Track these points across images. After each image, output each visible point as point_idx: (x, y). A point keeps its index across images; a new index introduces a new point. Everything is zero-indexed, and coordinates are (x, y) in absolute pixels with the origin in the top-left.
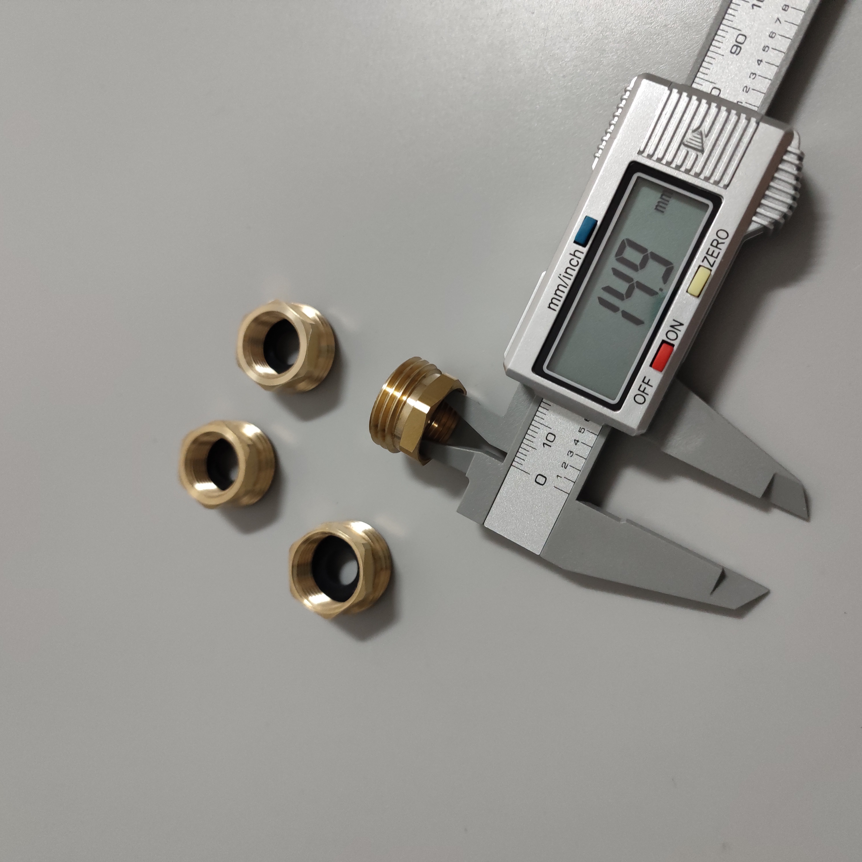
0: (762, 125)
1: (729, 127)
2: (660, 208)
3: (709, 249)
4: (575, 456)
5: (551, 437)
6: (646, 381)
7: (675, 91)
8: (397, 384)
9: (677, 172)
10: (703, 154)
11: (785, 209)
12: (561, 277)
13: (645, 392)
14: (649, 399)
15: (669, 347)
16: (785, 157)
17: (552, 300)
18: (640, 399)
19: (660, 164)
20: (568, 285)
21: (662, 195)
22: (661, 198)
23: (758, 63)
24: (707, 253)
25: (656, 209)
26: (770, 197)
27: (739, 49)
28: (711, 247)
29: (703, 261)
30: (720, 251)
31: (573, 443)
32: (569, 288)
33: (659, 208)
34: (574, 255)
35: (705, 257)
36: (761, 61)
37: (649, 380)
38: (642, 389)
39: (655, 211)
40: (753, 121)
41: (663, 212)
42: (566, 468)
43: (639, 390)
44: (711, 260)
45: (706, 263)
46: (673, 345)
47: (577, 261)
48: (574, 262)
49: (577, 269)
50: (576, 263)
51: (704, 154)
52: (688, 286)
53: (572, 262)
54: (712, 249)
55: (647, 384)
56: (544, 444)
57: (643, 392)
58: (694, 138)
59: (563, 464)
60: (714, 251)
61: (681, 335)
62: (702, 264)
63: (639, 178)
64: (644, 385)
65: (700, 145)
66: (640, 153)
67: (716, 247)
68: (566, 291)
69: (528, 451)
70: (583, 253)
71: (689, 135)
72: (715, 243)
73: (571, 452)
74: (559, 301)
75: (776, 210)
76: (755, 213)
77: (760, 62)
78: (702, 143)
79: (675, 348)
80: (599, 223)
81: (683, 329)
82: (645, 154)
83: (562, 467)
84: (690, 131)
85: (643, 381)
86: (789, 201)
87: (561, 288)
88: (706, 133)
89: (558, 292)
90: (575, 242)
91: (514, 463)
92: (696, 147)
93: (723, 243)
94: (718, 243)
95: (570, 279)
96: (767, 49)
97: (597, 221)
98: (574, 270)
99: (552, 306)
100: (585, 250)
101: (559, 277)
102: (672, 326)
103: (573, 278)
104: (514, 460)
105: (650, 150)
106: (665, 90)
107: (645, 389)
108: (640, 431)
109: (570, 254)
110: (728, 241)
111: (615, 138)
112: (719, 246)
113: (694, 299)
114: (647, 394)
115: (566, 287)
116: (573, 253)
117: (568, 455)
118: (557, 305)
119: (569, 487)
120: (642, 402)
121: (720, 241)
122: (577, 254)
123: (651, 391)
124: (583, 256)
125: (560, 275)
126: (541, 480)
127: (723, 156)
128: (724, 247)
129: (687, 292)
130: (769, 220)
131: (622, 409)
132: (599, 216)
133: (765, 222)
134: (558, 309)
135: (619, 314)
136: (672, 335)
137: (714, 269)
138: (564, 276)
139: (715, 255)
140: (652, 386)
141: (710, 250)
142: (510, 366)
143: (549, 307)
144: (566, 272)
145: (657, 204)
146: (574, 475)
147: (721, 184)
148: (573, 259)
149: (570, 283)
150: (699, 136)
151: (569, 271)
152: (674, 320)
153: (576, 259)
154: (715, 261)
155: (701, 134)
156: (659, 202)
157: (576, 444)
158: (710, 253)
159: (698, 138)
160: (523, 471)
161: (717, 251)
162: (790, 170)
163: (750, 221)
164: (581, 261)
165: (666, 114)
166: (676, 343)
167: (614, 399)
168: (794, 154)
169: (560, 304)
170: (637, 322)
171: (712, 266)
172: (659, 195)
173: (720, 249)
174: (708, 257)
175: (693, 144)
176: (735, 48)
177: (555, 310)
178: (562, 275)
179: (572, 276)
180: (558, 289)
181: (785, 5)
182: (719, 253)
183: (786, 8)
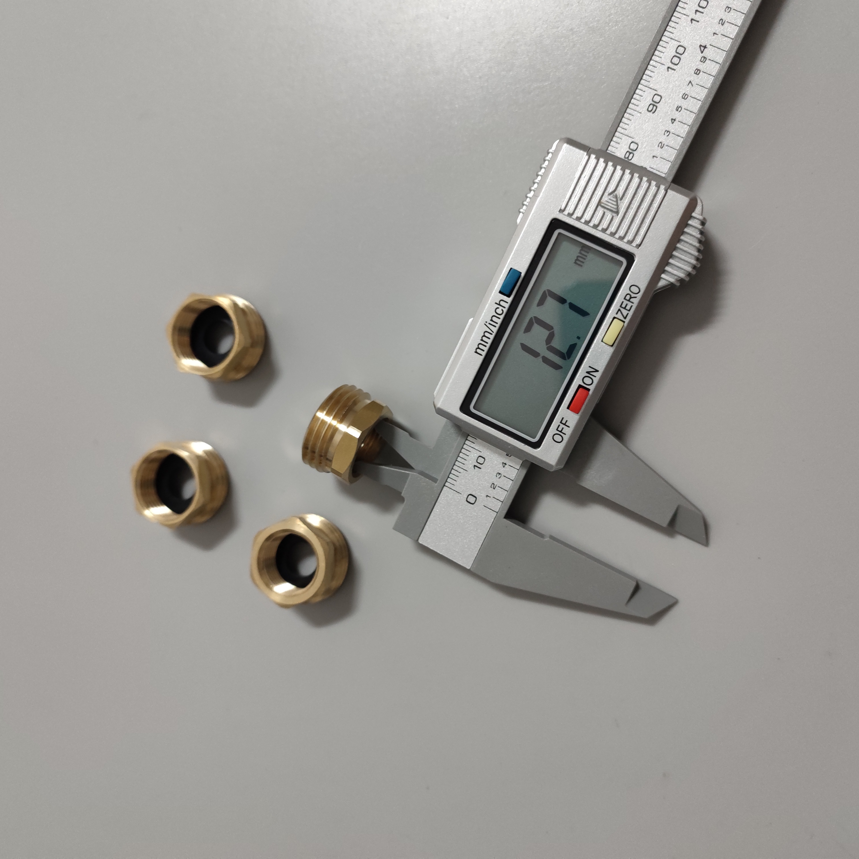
0: (669, 191)
1: (641, 192)
2: (578, 262)
3: (623, 302)
4: (503, 478)
5: (481, 460)
6: (564, 422)
7: (593, 156)
9: (595, 230)
10: (618, 215)
11: (689, 269)
13: (562, 432)
14: (566, 438)
15: (585, 391)
16: (690, 222)
17: (478, 346)
18: (558, 438)
19: (579, 222)
20: (493, 332)
21: (581, 250)
22: (580, 253)
23: (672, 121)
24: (621, 306)
26: (677, 257)
27: (655, 108)
28: (625, 301)
29: (617, 313)
31: (501, 465)
32: (494, 334)
34: (499, 305)
35: (619, 310)
36: (675, 120)
37: (567, 421)
38: (560, 429)
39: (575, 264)
40: (662, 187)
41: (581, 266)
42: (494, 489)
43: (557, 430)
45: (619, 316)
46: (589, 390)
47: (502, 310)
48: (499, 311)
49: (502, 317)
50: (501, 312)
51: (619, 215)
52: (603, 335)
53: (497, 311)
55: (565, 424)
56: (475, 466)
58: (609, 201)
59: (491, 486)
60: (627, 305)
61: (596, 380)
62: (616, 316)
63: (560, 234)
64: (562, 426)
65: (615, 207)
66: (561, 211)
67: (629, 300)
68: (492, 337)
69: (460, 472)
70: (507, 303)
71: (605, 198)
72: (628, 297)
73: (500, 474)
74: (485, 346)
75: (682, 269)
76: (664, 271)
77: (673, 120)
78: (617, 205)
79: (591, 392)
80: (523, 275)
81: (598, 375)
82: (566, 213)
83: (491, 487)
84: (606, 194)
85: (561, 422)
86: (694, 262)
87: (487, 334)
88: (621, 196)
89: (484, 338)
90: (500, 292)
91: (447, 484)
92: (612, 209)
93: (636, 297)
94: (631, 298)
95: (495, 326)
96: (680, 109)
97: (521, 273)
98: (499, 318)
99: (478, 351)
100: (509, 300)
101: (485, 324)
102: (588, 372)
103: (498, 326)
104: (446, 481)
105: (570, 209)
106: (584, 155)
107: (563, 428)
108: (558, 467)
109: (496, 303)
110: (639, 296)
111: (538, 197)
112: (632, 300)
113: (609, 347)
114: (565, 434)
115: (491, 334)
116: (498, 303)
117: (496, 476)
118: (483, 351)
119: (497, 506)
120: (560, 441)
121: (633, 295)
122: (502, 303)
123: (568, 431)
124: (507, 306)
125: (486, 322)
126: (471, 499)
127: (636, 218)
128: (636, 301)
129: (602, 341)
130: (676, 277)
131: (541, 447)
132: (523, 268)
133: (672, 280)
134: (484, 354)
135: (540, 359)
136: (588, 381)
137: (627, 321)
138: (489, 324)
139: (628, 308)
140: (568, 427)
142: (440, 405)
143: (476, 352)
145: (576, 258)
146: (502, 495)
147: (634, 244)
148: (498, 308)
149: (495, 330)
150: (615, 200)
151: (494, 319)
152: (590, 367)
153: (501, 308)
154: (628, 314)
155: (616, 197)
156: (578, 257)
157: (504, 467)
158: (624, 306)
159: (613, 201)
160: (455, 491)
161: (630, 304)
162: (694, 234)
163: (660, 278)
164: (505, 310)
165: (584, 177)
166: (592, 388)
167: (534, 437)
168: (698, 219)
169: (486, 349)
170: (557, 368)
171: (625, 318)
172: (578, 250)
173: (633, 303)
174: (622, 309)
175: (609, 206)
176: (651, 106)
177: (481, 355)
178: (488, 323)
179: (497, 323)
180: (484, 336)
181: (697, 69)
182: (632, 306)
183: (697, 72)
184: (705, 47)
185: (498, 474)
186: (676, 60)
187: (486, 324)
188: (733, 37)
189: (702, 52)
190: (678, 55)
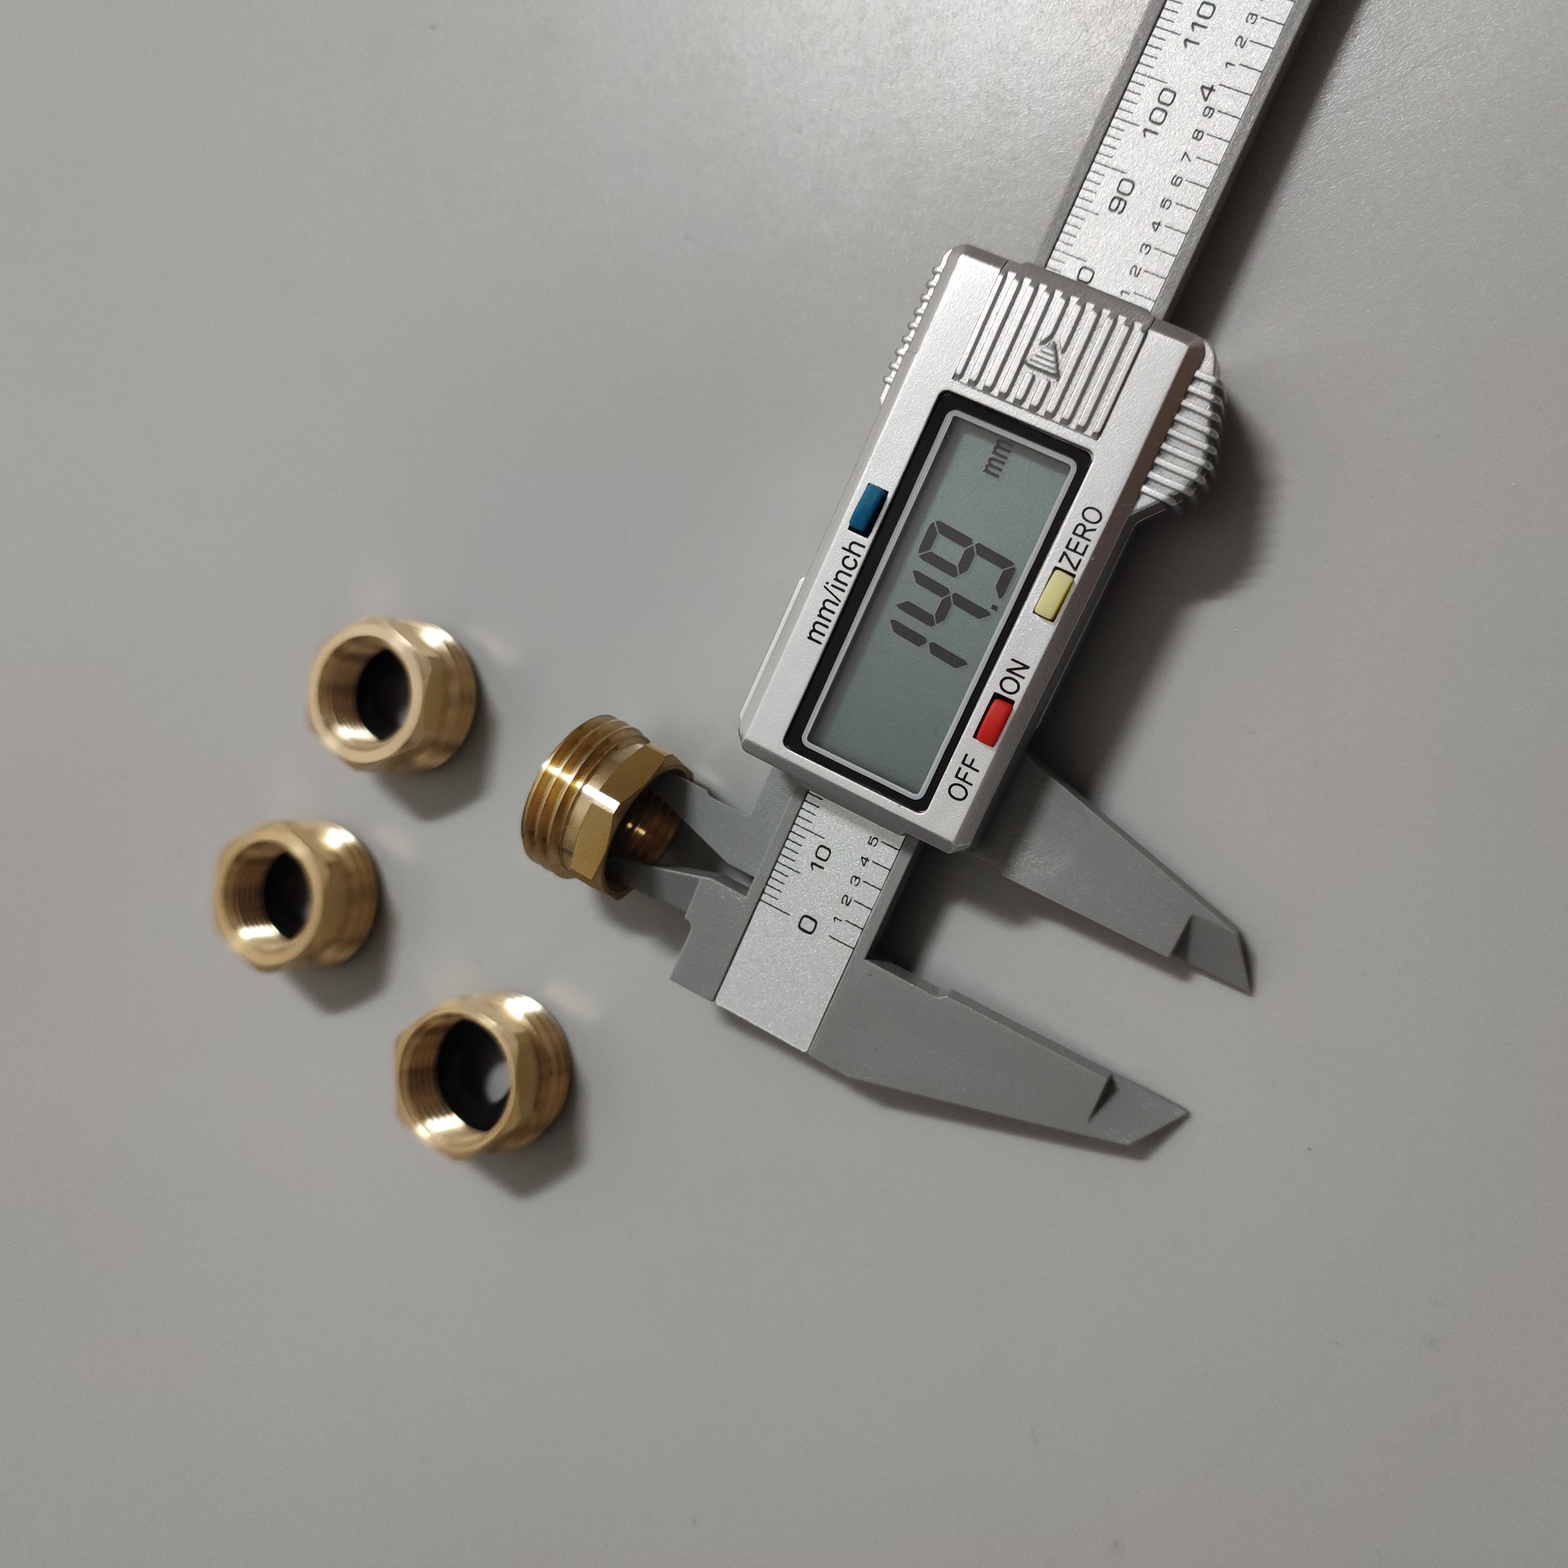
0: (1152, 334)
1: (1100, 337)
2: (992, 469)
3: (1071, 539)
4: (862, 884)
5: (823, 853)
6: (968, 762)
7: (1011, 275)
8: (565, 762)
9: (1017, 409)
10: (1058, 380)
11: (1193, 475)
12: (829, 587)
13: (967, 779)
14: (973, 791)
15: (1006, 705)
16: (1192, 388)
17: (814, 626)
18: (958, 792)
19: (989, 396)
20: (840, 601)
21: (995, 448)
22: (994, 452)
23: (1154, 227)
24: (1067, 547)
25: (986, 471)
26: (1170, 453)
27: (1122, 204)
28: (1074, 537)
29: (1060, 561)
30: (1088, 543)
31: (859, 862)
32: (841, 605)
33: (990, 469)
34: (850, 551)
35: (1064, 554)
36: (1159, 224)
37: (973, 760)
38: (961, 775)
39: (985, 474)
40: (1138, 326)
41: (997, 476)
42: (848, 905)
43: (956, 776)
44: (1075, 558)
46: (1012, 702)
47: (855, 560)
48: (850, 563)
49: (855, 573)
50: (852, 565)
51: (1060, 381)
52: (1036, 601)
53: (846, 562)
54: (1076, 539)
55: (970, 766)
56: (813, 864)
57: (963, 780)
58: (1042, 355)
59: (843, 899)
60: (1078, 544)
61: (1024, 684)
62: (1059, 565)
63: (955, 419)
64: (965, 769)
65: (1053, 365)
66: (957, 377)
67: (1082, 536)
68: (838, 610)
69: (786, 876)
70: (863, 547)
71: (1036, 348)
72: (1080, 530)
73: (856, 878)
74: (827, 627)
75: (1180, 475)
76: (1146, 481)
77: (1156, 225)
78: (1057, 361)
79: (1015, 707)
80: (890, 496)
81: (1028, 674)
82: (965, 379)
83: (842, 903)
84: (1036, 343)
85: (963, 763)
86: (1200, 461)
87: (828, 605)
88: (1063, 345)
89: (824, 613)
90: (851, 528)
91: (764, 898)
92: (1046, 369)
93: (1094, 530)
94: (1085, 531)
95: (843, 591)
96: (1167, 204)
97: (887, 493)
98: (850, 576)
99: (814, 635)
100: (867, 541)
101: (825, 587)
102: (1010, 670)
103: (848, 589)
104: (763, 892)
105: (972, 372)
106: (995, 273)
107: (967, 774)
108: (960, 845)
109: (844, 548)
110: (1100, 527)
111: (915, 353)
112: (1087, 535)
113: (1045, 623)
114: (971, 784)
115: (837, 605)
116: (848, 548)
117: (851, 883)
118: (823, 635)
119: (853, 936)
120: (961, 797)
121: (1089, 526)
122: (855, 548)
123: (976, 779)
124: (863, 552)
125: (827, 583)
126: (808, 925)
127: (1091, 385)
128: (1094, 537)
129: (1034, 612)
130: (1169, 491)
131: (929, 808)
132: (890, 485)
133: (1161, 495)
134: (824, 640)
135: (926, 648)
137: (1079, 573)
138: (833, 586)
139: (1080, 549)
140: (977, 770)
141: (1072, 541)
142: (748, 736)
143: (810, 638)
144: (836, 579)
145: (987, 463)
146: (861, 916)
147: (1089, 432)
148: (848, 557)
149: (843, 597)
150: (1051, 352)
151: (842, 577)
152: (1013, 660)
153: (852, 556)
154: (1080, 560)
155: (1055, 347)
156: (990, 459)
157: (864, 865)
158: (1072, 546)
159: (1049, 354)
160: (777, 910)
161: (1083, 543)
162: (1199, 409)
163: (1139, 494)
164: (860, 561)
165: (997, 314)
166: (1017, 698)
167: (916, 792)
168: (1206, 382)
169: (828, 632)
170: (957, 662)
171: (1075, 569)
172: (991, 447)
173: (1089, 540)
174: (1069, 552)
175: (1041, 364)
176: (1116, 201)
177: (820, 643)
178: (830, 584)
179: (846, 585)
180: (824, 608)
181: (1196, 130)
182: (1087, 546)
183: (1198, 135)
184: (1211, 89)
185: (854, 878)
186: (1158, 116)
187: (827, 586)
188: (1262, 70)
189: (1206, 99)
190: (1163, 107)
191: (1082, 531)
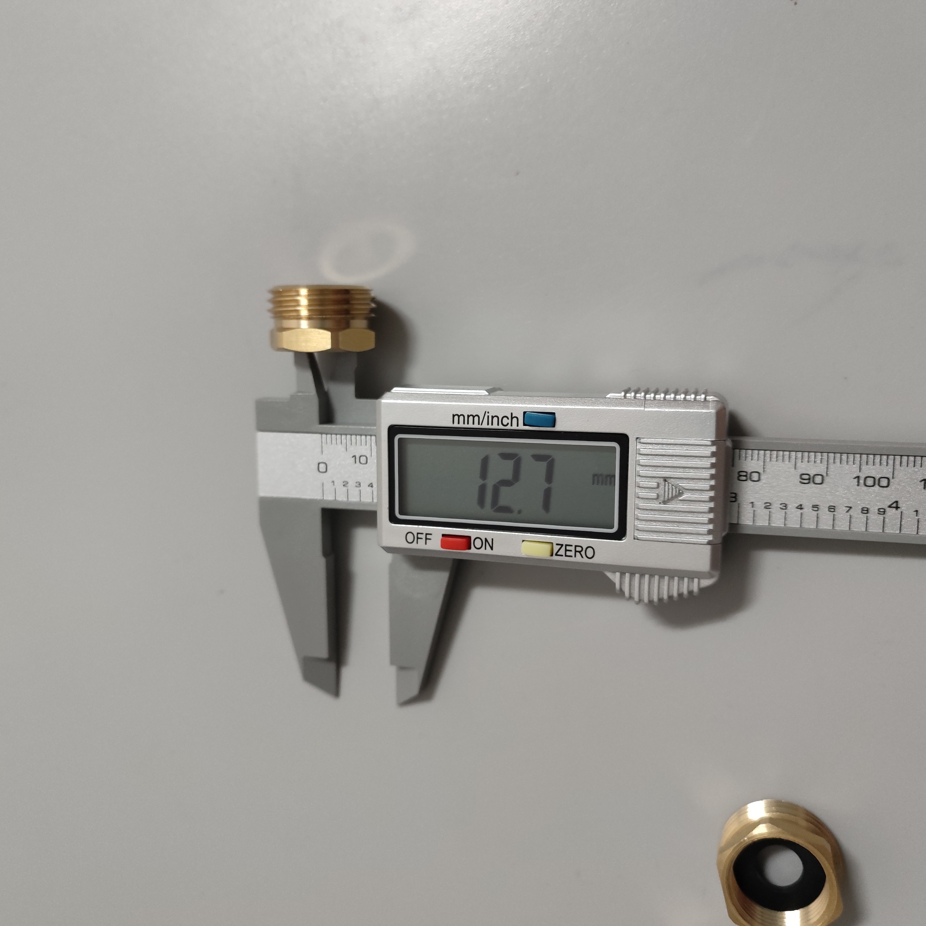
0: (708, 549)
1: (695, 518)
2: (597, 478)
3: (571, 546)
5: (363, 460)
6: (428, 537)
7: (713, 449)
13: (419, 540)
14: (414, 546)
15: (467, 545)
17: (461, 415)
18: (410, 537)
20: (482, 424)
24: (566, 545)
25: (595, 474)
27: (807, 482)
28: (574, 547)
29: (557, 544)
30: (573, 556)
32: (480, 426)
34: (512, 418)
35: (562, 545)
36: (801, 509)
37: (430, 539)
38: (420, 536)
39: (593, 475)
40: (710, 538)
43: (418, 534)
44: (562, 552)
45: (556, 548)
46: (470, 548)
47: (508, 424)
48: (505, 421)
49: (501, 427)
50: (505, 423)
52: (529, 540)
53: (505, 419)
54: (572, 548)
55: (426, 539)
57: (418, 538)
60: (571, 551)
61: (482, 551)
62: (554, 545)
64: (423, 536)
66: (638, 440)
67: (576, 551)
68: (476, 426)
69: (341, 444)
70: (518, 426)
72: (579, 549)
74: (464, 423)
76: (622, 575)
77: (800, 507)
79: (467, 551)
80: (554, 429)
81: (488, 551)
82: (638, 446)
85: (427, 534)
87: (476, 419)
89: (471, 418)
90: (524, 413)
93: (582, 557)
94: (580, 552)
95: (488, 424)
96: (816, 509)
97: (555, 426)
98: (498, 425)
99: (456, 417)
100: (521, 427)
101: (485, 412)
102: (486, 540)
103: (490, 426)
107: (422, 538)
109: (512, 414)
110: (585, 560)
112: (578, 554)
114: (417, 543)
115: (479, 424)
116: (513, 416)
118: (459, 423)
120: (408, 541)
121: (583, 553)
122: (515, 420)
123: (421, 545)
124: (514, 427)
128: (578, 558)
129: (523, 541)
131: (393, 525)
132: (561, 426)
134: (456, 425)
135: (481, 482)
136: (478, 543)
137: (554, 558)
138: (488, 416)
139: (568, 553)
140: (426, 544)
142: (384, 401)
143: (454, 416)
144: (493, 417)
145: (599, 474)
147: (636, 532)
148: (508, 418)
149: (485, 426)
151: (495, 419)
152: (492, 539)
153: (509, 421)
154: (562, 556)
156: (602, 475)
158: (568, 548)
161: (572, 553)
163: (614, 572)
164: (509, 427)
166: (473, 550)
168: (693, 586)
169: (461, 425)
170: (481, 502)
171: (556, 555)
173: (575, 556)
174: (564, 547)
176: (807, 477)
177: (453, 423)
178: (488, 414)
179: (492, 424)
180: (474, 417)
181: (868, 508)
182: (571, 556)
183: (865, 511)
184: (897, 508)
185: (359, 483)
186: (870, 482)
187: (487, 413)
189: (890, 507)
190: (877, 482)
191: (579, 550)
